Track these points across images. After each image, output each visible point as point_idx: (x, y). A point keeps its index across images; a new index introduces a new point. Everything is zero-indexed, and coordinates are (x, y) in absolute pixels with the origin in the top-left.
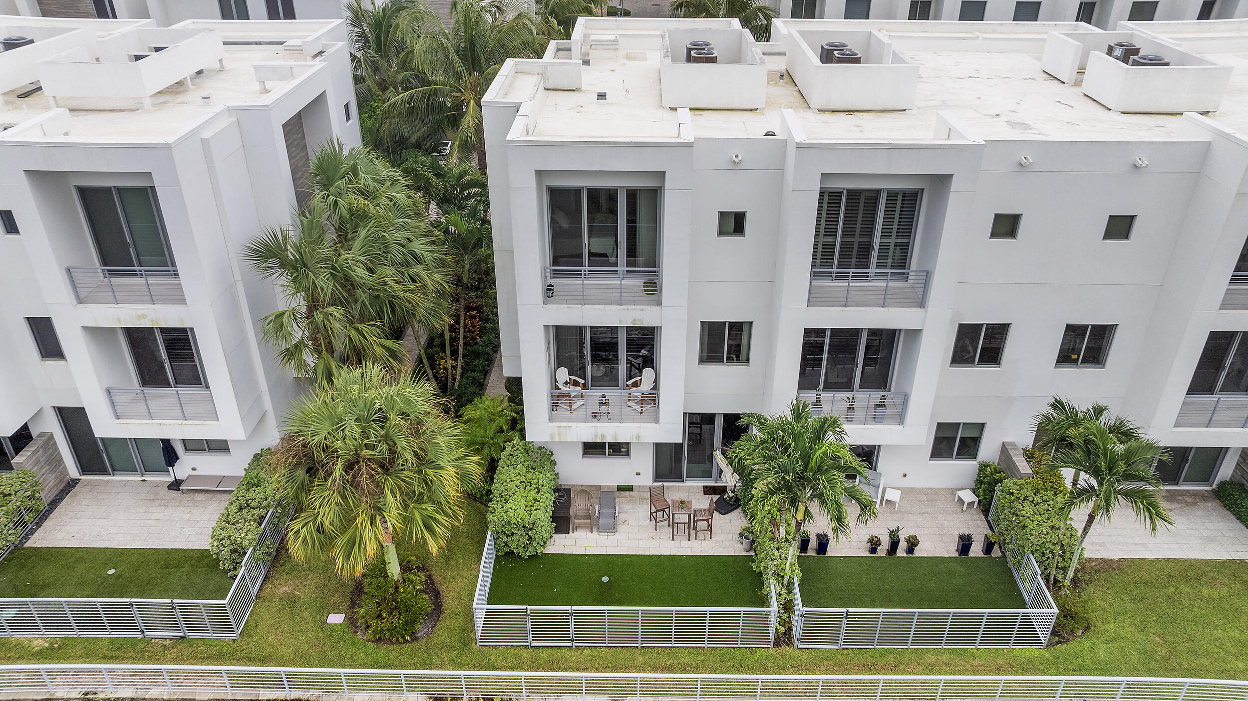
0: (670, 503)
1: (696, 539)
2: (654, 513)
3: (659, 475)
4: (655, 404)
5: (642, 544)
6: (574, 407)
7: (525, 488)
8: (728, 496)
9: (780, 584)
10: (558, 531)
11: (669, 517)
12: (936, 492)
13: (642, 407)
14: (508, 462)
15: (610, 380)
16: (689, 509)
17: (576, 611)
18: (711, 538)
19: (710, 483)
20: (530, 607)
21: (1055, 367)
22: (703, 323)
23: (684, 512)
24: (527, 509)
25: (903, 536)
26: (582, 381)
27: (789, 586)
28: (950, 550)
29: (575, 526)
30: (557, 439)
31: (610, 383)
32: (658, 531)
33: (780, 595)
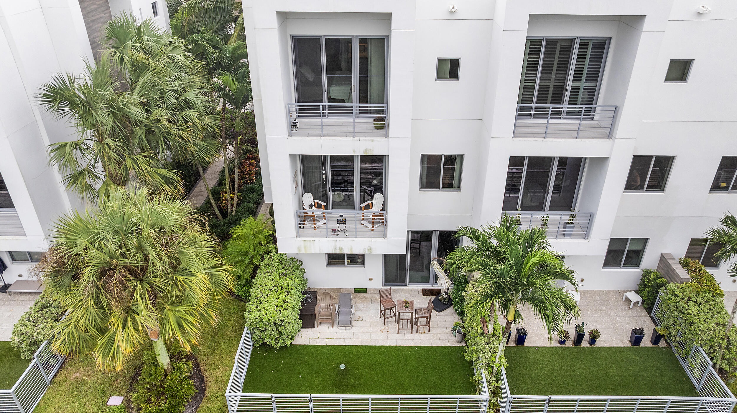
0: (396, 303)
1: (417, 332)
2: (383, 311)
3: (387, 281)
4: (383, 222)
5: (373, 336)
6: (318, 224)
7: (277, 292)
8: (443, 297)
9: (490, 373)
10: (305, 326)
11: (395, 314)
12: (607, 293)
13: (373, 224)
14: (265, 270)
15: (348, 205)
16: (412, 309)
17: (315, 399)
18: (429, 332)
19: (428, 287)
20: (275, 395)
21: (710, 193)
22: (423, 156)
23: (408, 311)
24: (277, 309)
25: (586, 330)
26: (324, 204)
27: (497, 374)
28: (624, 341)
29: (319, 322)
30: (303, 251)
31: (349, 207)
32: (386, 326)
33: (490, 382)
